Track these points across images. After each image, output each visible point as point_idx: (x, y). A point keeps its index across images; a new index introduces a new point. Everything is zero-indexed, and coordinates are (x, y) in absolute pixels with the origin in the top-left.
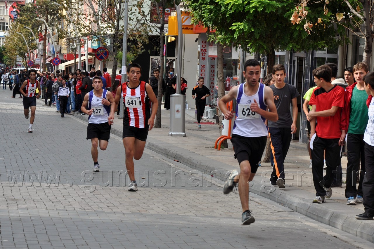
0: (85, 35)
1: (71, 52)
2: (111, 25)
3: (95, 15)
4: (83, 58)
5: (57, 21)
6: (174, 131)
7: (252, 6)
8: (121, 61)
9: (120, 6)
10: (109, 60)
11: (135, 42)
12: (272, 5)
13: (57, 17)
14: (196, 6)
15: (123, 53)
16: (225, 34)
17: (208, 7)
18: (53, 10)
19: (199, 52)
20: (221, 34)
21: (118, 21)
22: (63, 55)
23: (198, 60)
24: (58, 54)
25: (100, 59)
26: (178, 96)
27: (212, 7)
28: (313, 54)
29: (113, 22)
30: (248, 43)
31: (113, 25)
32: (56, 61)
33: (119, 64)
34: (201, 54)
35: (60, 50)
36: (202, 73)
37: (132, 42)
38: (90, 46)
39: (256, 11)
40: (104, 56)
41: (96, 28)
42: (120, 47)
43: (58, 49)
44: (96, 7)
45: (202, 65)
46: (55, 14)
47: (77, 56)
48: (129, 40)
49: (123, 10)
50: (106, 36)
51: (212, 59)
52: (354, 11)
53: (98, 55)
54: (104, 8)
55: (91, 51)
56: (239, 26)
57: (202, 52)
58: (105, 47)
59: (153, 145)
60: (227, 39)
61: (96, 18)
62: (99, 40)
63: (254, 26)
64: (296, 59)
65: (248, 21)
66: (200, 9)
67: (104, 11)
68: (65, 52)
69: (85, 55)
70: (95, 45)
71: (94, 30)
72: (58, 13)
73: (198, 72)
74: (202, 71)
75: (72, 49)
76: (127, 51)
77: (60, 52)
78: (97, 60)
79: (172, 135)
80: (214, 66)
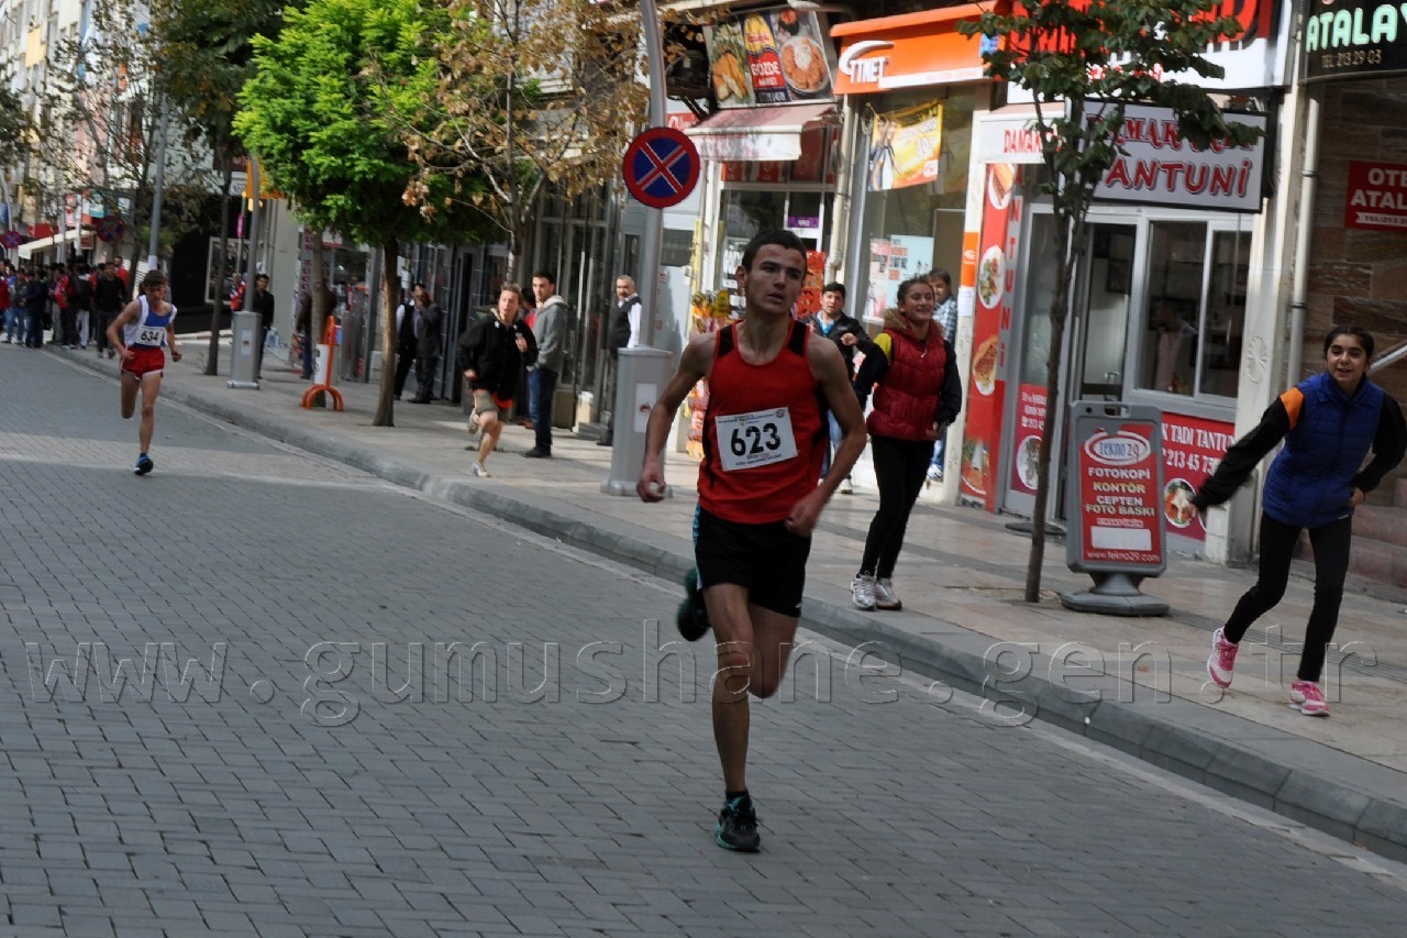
0: (79, 191)
1: (43, 220)
2: (131, 174)
3: (101, 151)
4: (71, 235)
5: (16, 153)
6: (237, 380)
7: (357, 169)
8: (148, 246)
9: (151, 136)
10: (123, 242)
11: (178, 210)
12: (390, 171)
13: (17, 144)
14: (271, 164)
15: (153, 231)
16: (317, 212)
17: (289, 166)
18: (10, 130)
19: (301, 234)
20: (309, 211)
21: (146, 167)
22: (26, 226)
23: (299, 249)
24: (16, 225)
25: (107, 239)
26: (247, 316)
27: (295, 167)
28: (486, 251)
29: (135, 166)
30: (352, 228)
31: (136, 172)
32: (12, 239)
33: (143, 252)
34: (304, 239)
35: (21, 215)
37: (172, 207)
38: (86, 211)
39: (364, 180)
40: (115, 234)
41: (102, 179)
42: (148, 217)
43: (16, 214)
44: (101, 135)
46: (13, 138)
47: (56, 231)
48: (165, 205)
49: (157, 144)
50: (120, 193)
52: (499, 190)
53: (102, 231)
54: (118, 139)
55: (87, 222)
56: (336, 201)
57: (306, 235)
58: (118, 215)
59: (195, 399)
60: (318, 219)
61: (102, 158)
62: (105, 202)
63: (361, 202)
64: (462, 257)
65: (353, 193)
66: (276, 168)
67: (117, 145)
68: (30, 220)
69: (73, 228)
70: (98, 210)
71: (95, 181)
72: (18, 134)
73: (298, 274)
75: (48, 217)
76: (162, 226)
77: (19, 219)
78: (99, 241)
79: (233, 387)
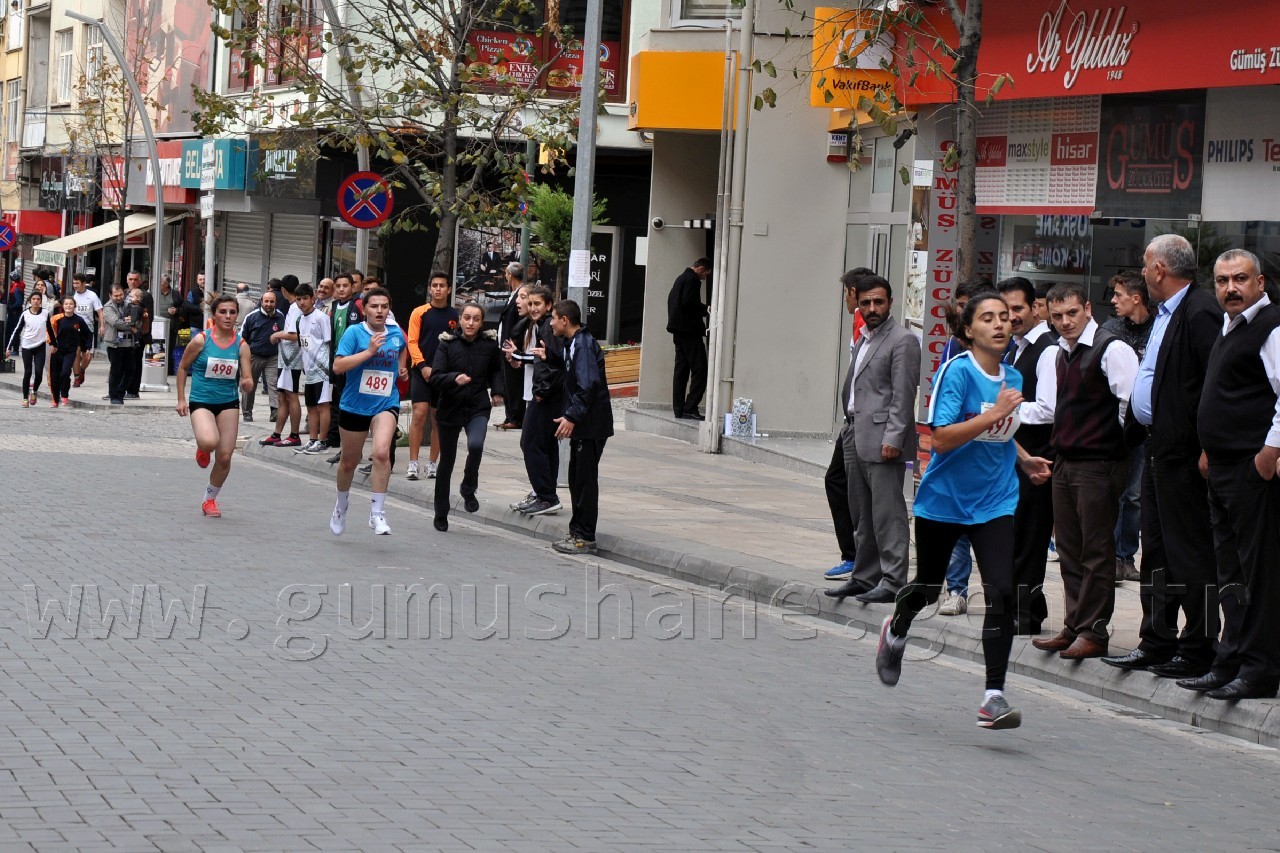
19: (922, 193)
23: (918, 226)
34: (934, 202)
36: (939, 285)
45: (938, 251)
51: (983, 225)
57: (939, 193)
74: (938, 279)
80: (991, 254)
